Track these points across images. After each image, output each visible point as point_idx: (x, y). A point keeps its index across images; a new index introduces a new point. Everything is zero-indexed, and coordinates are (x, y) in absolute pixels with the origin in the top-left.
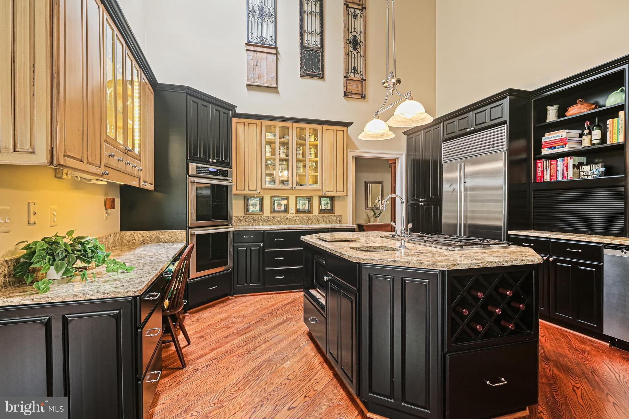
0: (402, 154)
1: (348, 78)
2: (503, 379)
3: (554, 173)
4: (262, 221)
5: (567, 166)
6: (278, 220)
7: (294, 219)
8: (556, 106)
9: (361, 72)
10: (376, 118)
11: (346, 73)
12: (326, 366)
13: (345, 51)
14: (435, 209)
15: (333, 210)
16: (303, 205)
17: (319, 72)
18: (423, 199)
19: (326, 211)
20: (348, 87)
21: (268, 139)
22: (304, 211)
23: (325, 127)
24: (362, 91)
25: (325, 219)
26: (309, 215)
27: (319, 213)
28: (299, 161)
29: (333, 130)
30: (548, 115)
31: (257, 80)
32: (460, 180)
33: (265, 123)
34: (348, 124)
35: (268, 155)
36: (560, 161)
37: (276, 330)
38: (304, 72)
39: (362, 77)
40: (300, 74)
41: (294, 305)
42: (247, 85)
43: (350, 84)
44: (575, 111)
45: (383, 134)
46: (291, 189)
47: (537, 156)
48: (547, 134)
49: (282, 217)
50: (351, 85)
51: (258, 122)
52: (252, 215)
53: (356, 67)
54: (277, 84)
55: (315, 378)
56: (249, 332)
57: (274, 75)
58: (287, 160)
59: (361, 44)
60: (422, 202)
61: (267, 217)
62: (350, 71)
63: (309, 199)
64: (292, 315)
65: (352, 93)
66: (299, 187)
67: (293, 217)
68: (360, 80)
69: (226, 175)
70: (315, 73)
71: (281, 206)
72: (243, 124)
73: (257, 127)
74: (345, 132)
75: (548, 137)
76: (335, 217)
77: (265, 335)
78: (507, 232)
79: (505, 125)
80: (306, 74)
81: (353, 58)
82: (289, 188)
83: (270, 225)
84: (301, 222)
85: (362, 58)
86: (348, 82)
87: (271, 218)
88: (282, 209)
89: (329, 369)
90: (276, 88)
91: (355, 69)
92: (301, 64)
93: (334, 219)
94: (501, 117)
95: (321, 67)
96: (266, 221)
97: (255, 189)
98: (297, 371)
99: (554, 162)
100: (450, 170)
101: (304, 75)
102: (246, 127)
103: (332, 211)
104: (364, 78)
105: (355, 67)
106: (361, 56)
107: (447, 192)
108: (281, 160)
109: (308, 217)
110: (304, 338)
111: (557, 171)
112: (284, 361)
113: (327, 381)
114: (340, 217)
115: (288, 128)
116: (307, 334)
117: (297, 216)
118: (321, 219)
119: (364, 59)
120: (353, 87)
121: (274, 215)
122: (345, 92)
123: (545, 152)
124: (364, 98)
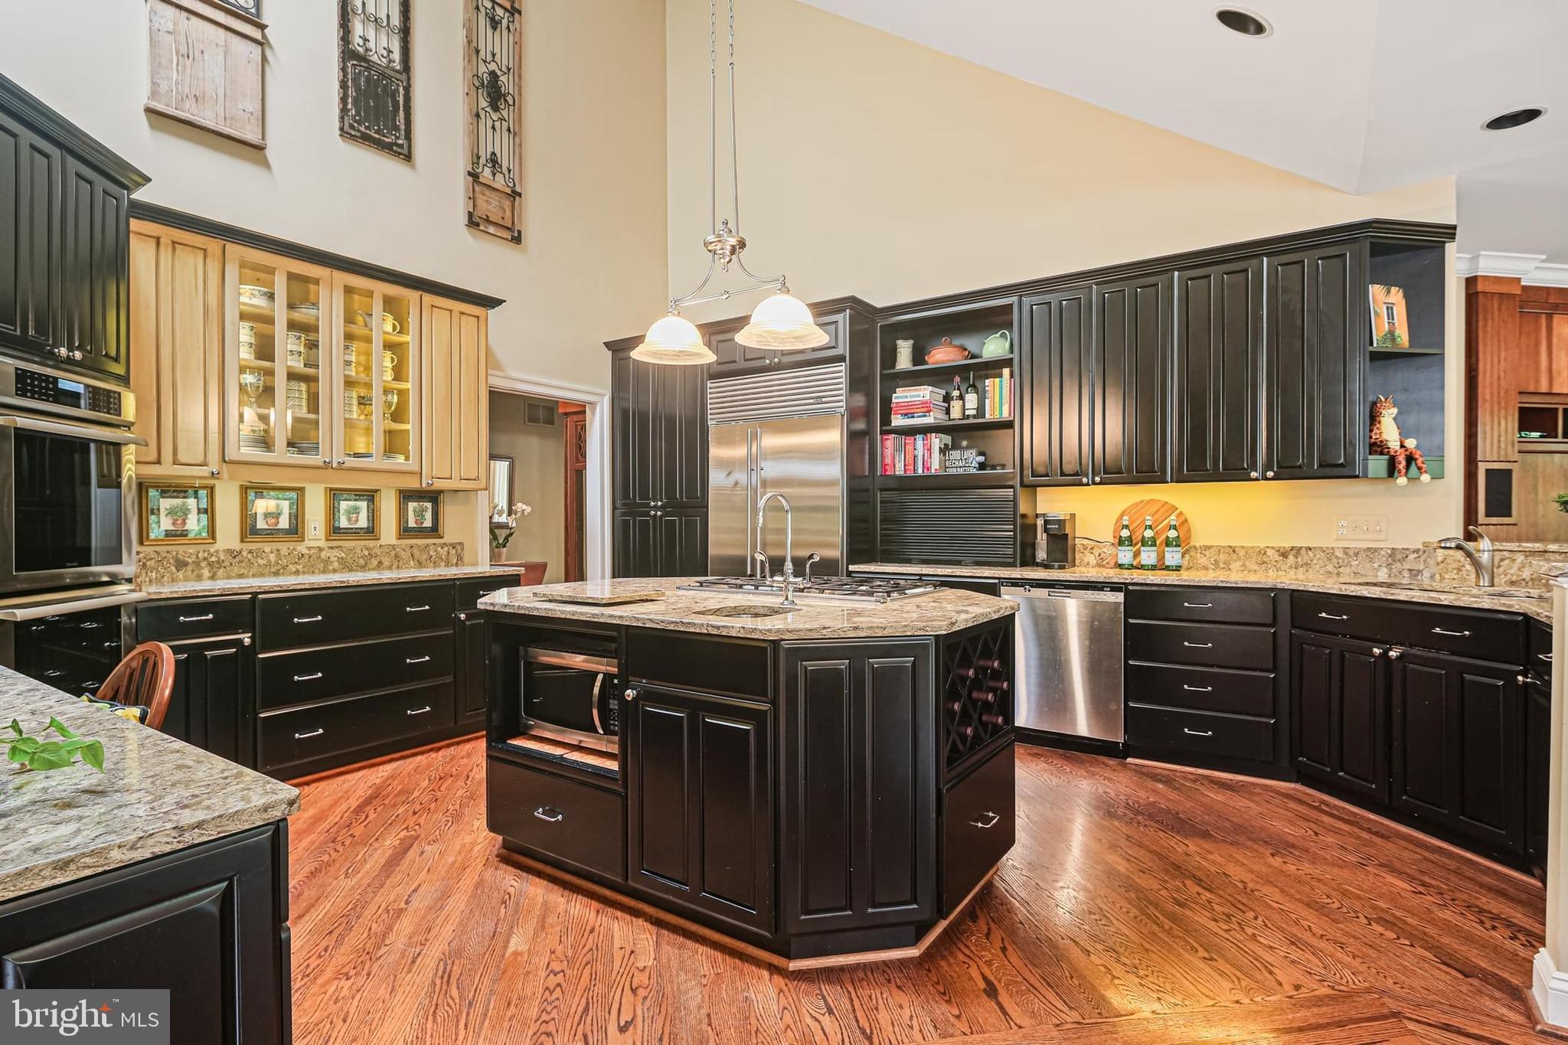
0: (603, 395)
1: (478, 178)
2: (991, 814)
3: (910, 460)
4: (210, 564)
5: (930, 450)
6: (269, 561)
7: (323, 555)
8: (911, 342)
9: (509, 171)
10: (674, 315)
11: (473, 164)
12: (619, 914)
13: (469, 104)
14: (690, 525)
15: (440, 529)
16: (353, 514)
17: (398, 138)
18: (660, 503)
19: (420, 532)
20: (479, 202)
21: (245, 304)
22: (354, 533)
23: (429, 299)
24: (513, 223)
25: (417, 553)
26: (371, 544)
27: (400, 537)
28: (349, 383)
29: (451, 311)
30: (899, 355)
31: (187, 104)
32: (751, 464)
33: (234, 250)
34: (490, 302)
35: (246, 354)
36: (919, 437)
37: (397, 877)
38: (352, 127)
39: (511, 185)
40: (342, 129)
41: (386, 802)
42: (149, 111)
43: (484, 195)
44: (942, 355)
45: (679, 352)
46: (327, 465)
47: (884, 428)
48: (901, 389)
49: (284, 551)
50: (485, 198)
51: (213, 245)
52: (169, 548)
53: (499, 155)
54: (263, 138)
55: (617, 945)
56: (312, 906)
57: (254, 106)
58: (310, 380)
59: (510, 99)
60: (656, 508)
61: (230, 552)
62: (482, 161)
63: (370, 496)
64: (407, 828)
65: (487, 220)
66: (351, 462)
67: (320, 549)
68: (509, 191)
69: (115, 410)
70: (387, 140)
71: (277, 518)
72: (153, 243)
73: (208, 260)
74: (482, 319)
75: (902, 396)
76: (446, 549)
77: (378, 899)
78: (847, 568)
79: (843, 364)
80: (358, 134)
81: (490, 132)
82: (322, 464)
83: (241, 576)
84: (346, 566)
85: (511, 136)
86: (477, 188)
87: (245, 553)
88: (280, 526)
89: (631, 915)
90: (260, 148)
91: (494, 161)
92: (344, 100)
93: (443, 552)
94: (834, 347)
95: (403, 127)
96: (227, 564)
97: (200, 459)
98: (560, 949)
99: (909, 440)
100: (726, 441)
101: (354, 136)
102: (165, 254)
103: (435, 531)
104: (518, 189)
105: (493, 154)
106: (509, 130)
107: (717, 488)
108: (292, 376)
109: (367, 549)
110: (499, 872)
111: (915, 457)
112: (500, 940)
113: (651, 941)
114: (458, 547)
115: (317, 282)
116: (500, 861)
117: (332, 548)
118: (405, 555)
119: (517, 140)
120: (490, 206)
121: (253, 546)
122: (470, 215)
123: (897, 421)
124: (517, 239)
